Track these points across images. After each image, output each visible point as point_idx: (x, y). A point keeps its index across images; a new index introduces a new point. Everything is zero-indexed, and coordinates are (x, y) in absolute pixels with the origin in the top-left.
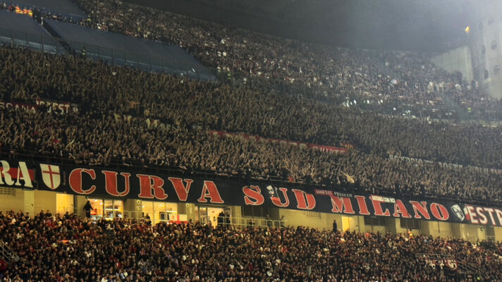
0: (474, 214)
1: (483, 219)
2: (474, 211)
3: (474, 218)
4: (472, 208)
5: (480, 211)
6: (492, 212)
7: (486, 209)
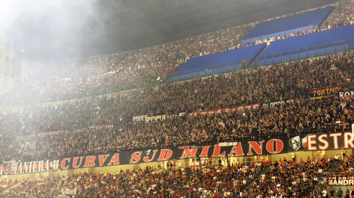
0: (314, 142)
1: (323, 145)
2: (316, 139)
3: (313, 145)
4: (314, 136)
5: (324, 138)
6: (338, 137)
7: (331, 135)
